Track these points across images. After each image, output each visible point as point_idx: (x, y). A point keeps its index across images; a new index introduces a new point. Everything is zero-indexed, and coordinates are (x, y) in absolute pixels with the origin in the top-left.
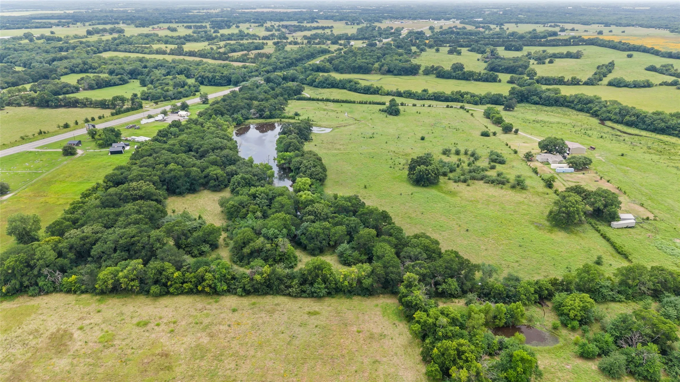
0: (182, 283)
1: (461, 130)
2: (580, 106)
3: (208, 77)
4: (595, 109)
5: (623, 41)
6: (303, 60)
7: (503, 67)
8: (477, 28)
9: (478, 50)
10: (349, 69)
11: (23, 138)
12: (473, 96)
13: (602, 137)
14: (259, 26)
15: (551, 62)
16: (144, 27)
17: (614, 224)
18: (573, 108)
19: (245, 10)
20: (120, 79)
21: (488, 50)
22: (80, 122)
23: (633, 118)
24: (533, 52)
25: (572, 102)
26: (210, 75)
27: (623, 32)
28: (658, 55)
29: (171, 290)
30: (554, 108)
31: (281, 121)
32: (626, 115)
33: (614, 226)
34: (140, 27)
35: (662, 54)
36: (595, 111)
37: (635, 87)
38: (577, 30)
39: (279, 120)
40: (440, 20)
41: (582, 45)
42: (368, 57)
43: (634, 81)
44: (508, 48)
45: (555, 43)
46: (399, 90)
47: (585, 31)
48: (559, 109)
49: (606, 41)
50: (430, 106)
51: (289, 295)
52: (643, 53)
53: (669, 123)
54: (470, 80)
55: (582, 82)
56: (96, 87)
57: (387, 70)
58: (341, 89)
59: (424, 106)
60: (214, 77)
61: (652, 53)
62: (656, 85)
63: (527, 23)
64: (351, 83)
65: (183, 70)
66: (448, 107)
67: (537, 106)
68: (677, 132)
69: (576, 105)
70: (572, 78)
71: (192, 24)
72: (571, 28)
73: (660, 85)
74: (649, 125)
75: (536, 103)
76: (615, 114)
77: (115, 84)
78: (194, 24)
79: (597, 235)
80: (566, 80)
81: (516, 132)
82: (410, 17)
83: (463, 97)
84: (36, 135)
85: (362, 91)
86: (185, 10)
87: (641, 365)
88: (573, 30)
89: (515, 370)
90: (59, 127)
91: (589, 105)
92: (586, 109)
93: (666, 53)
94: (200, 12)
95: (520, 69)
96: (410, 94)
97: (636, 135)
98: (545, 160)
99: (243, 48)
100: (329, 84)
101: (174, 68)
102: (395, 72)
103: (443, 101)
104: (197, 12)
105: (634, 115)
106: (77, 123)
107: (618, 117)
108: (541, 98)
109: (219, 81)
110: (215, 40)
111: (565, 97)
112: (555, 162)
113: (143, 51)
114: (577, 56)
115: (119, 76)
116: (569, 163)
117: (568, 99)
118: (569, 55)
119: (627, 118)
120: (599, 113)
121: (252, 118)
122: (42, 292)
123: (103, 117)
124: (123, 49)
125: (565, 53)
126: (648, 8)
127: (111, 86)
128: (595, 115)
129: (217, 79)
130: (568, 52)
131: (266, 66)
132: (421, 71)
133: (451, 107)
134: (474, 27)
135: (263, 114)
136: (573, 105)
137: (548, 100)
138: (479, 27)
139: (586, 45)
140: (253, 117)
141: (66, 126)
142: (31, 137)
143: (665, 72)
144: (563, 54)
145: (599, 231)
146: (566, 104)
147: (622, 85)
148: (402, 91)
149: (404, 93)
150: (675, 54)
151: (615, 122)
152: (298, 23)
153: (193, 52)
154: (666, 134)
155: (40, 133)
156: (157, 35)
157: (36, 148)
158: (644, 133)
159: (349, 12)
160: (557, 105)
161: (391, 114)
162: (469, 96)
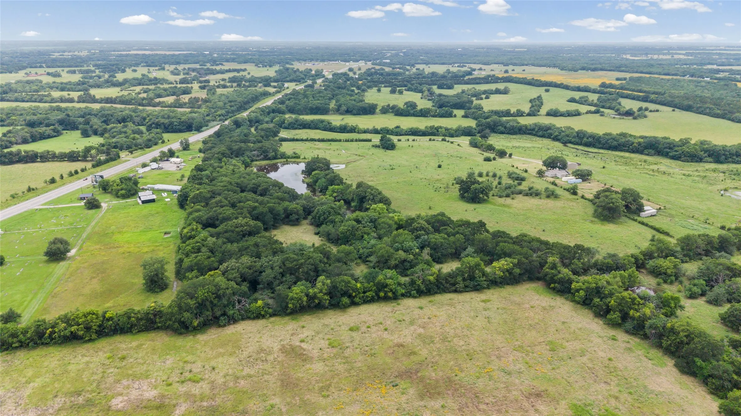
0: (364, 292)
1: (464, 158)
2: (541, 132)
3: (163, 123)
4: (555, 134)
5: (535, 78)
6: (249, 103)
7: (451, 103)
8: (393, 68)
9: (415, 89)
10: (307, 110)
11: (13, 197)
12: (447, 129)
13: (577, 156)
14: (159, 70)
15: (487, 98)
16: (11, 72)
17: (642, 214)
18: (534, 135)
19: (122, 53)
20: (54, 130)
21: (425, 89)
22: (65, 176)
23: (590, 140)
24: (466, 89)
25: (533, 130)
26: (166, 121)
27: (524, 70)
28: (568, 89)
29: (357, 300)
30: (518, 136)
31: (287, 161)
32: (583, 138)
33: (643, 216)
34: (6, 73)
35: (572, 88)
36: (557, 136)
37: (569, 116)
38: (485, 70)
39: (285, 160)
40: (349, 61)
41: (500, 82)
42: (320, 98)
43: (567, 111)
44: (440, 87)
45: (478, 81)
46: (376, 127)
47: (492, 70)
48: (524, 137)
49: (520, 78)
50: (414, 140)
51: (456, 291)
52: (555, 88)
53: (620, 142)
54: (427, 117)
55: (525, 113)
56: (31, 140)
57: (346, 109)
58: (313, 129)
59: (408, 140)
60: (171, 123)
61: (563, 88)
62: (583, 114)
63: (435, 64)
64: (324, 123)
65: (126, 117)
66: (430, 140)
67: (504, 135)
68: (627, 148)
69: (537, 132)
70: (517, 110)
71: (76, 69)
72: (479, 68)
73: (587, 113)
74: (604, 144)
75: (502, 133)
76: (574, 137)
77: (49, 137)
78: (79, 68)
79: (636, 223)
80: (512, 112)
81: (510, 155)
82: (318, 59)
83: (438, 131)
84: (26, 192)
85: (338, 130)
86: (40, 53)
87: (734, 293)
88: (480, 69)
89: (669, 307)
90: (46, 182)
91: (549, 131)
92: (547, 135)
93: (575, 87)
94: (63, 55)
95: (468, 105)
96: (388, 131)
97: (596, 153)
98: (554, 175)
99: (169, 93)
100: (300, 125)
101: (112, 116)
102: (355, 112)
103: (420, 136)
104: (60, 55)
105: (590, 137)
106: (62, 177)
107: (577, 140)
108: (505, 128)
109: (178, 127)
110: (126, 85)
111: (526, 126)
112: (563, 176)
113: (42, 99)
114: (505, 92)
115: (52, 127)
116: (575, 176)
117: (529, 127)
118: (498, 92)
119: (585, 139)
120: (560, 137)
121: (257, 160)
122: (233, 320)
123: (86, 169)
124: (13, 99)
125: (494, 89)
126: (526, 50)
127: (44, 138)
128: (556, 139)
129: (176, 125)
130: (497, 89)
131: (218, 111)
132: (378, 110)
133: (434, 140)
134: (391, 69)
135: (267, 155)
136: (534, 133)
137: (512, 129)
138: (396, 68)
139: (503, 82)
140: (257, 158)
141: (53, 181)
142: (21, 194)
143: (584, 103)
144: (492, 90)
145: (636, 220)
146: (528, 132)
147: (558, 115)
148: (379, 129)
149: (381, 130)
150: (582, 88)
151: (575, 144)
152: (200, 65)
153: (111, 98)
154: (619, 151)
155: (30, 190)
156: (41, 82)
157: (42, 205)
158: (601, 151)
159: (245, 54)
160: (520, 134)
161: (388, 149)
162: (444, 130)
